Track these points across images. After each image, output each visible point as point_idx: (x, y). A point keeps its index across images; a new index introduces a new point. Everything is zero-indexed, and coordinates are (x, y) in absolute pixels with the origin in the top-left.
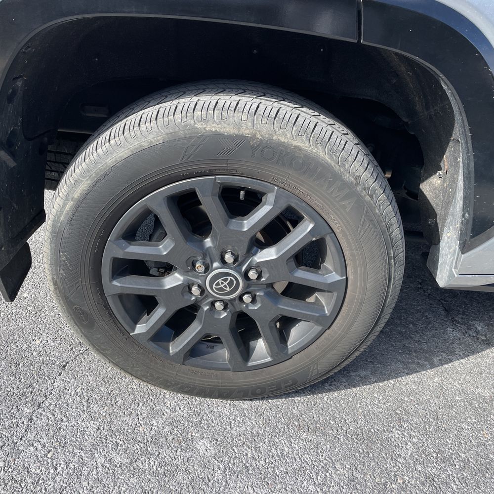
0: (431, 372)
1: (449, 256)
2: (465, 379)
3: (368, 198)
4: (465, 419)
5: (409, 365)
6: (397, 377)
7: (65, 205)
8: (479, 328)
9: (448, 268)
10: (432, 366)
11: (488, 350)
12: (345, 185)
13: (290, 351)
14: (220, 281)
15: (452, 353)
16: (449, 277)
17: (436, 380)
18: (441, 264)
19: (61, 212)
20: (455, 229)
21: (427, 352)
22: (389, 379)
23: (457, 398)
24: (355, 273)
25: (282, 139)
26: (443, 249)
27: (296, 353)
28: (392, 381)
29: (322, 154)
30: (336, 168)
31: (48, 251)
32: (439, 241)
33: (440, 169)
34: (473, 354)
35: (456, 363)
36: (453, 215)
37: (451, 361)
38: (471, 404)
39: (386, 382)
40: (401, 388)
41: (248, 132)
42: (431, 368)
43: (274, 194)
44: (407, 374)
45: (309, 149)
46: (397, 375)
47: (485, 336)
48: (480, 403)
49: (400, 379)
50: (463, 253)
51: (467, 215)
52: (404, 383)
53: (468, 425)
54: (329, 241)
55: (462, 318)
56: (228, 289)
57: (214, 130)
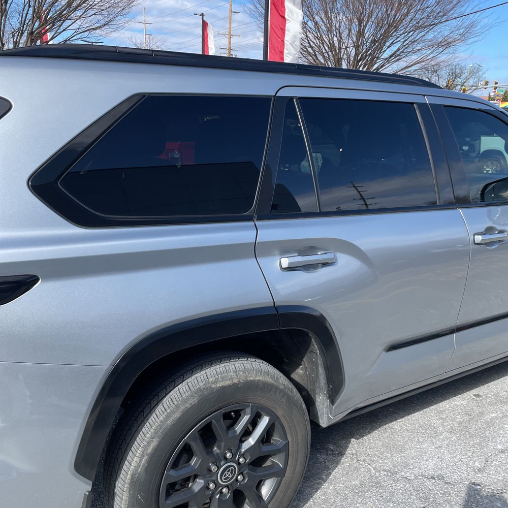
0: (326, 485)
1: (325, 409)
2: (343, 480)
3: (291, 394)
4: (356, 501)
5: (314, 486)
6: (312, 497)
7: (141, 460)
8: (332, 448)
9: (326, 416)
10: (325, 481)
11: (343, 458)
12: (281, 391)
13: (266, 503)
14: (226, 472)
15: (328, 469)
16: (328, 420)
17: (331, 488)
18: (321, 415)
19: (139, 466)
20: (323, 394)
21: (317, 475)
22: (309, 500)
23: (347, 492)
24: (292, 436)
25: (252, 379)
26: (319, 407)
27: (269, 503)
28: (311, 500)
29: (269, 380)
30: (276, 384)
31: (127, 498)
32: (314, 404)
33: (301, 365)
34: (338, 464)
35: (334, 473)
36: (319, 387)
37: (331, 473)
38: (354, 492)
39: (309, 502)
40: (318, 502)
41: (236, 381)
42: (324, 483)
43: (250, 408)
44: (316, 492)
45: (263, 379)
46: (311, 495)
47: (337, 450)
48: (357, 489)
49: (314, 497)
50: (333, 405)
51: (331, 386)
52: (318, 498)
53: (360, 504)
54: (277, 423)
55: (320, 446)
56: (231, 476)
57: (221, 385)
